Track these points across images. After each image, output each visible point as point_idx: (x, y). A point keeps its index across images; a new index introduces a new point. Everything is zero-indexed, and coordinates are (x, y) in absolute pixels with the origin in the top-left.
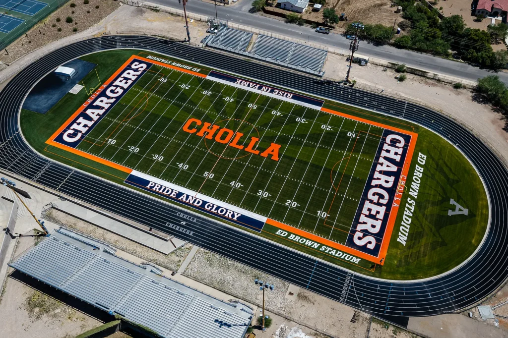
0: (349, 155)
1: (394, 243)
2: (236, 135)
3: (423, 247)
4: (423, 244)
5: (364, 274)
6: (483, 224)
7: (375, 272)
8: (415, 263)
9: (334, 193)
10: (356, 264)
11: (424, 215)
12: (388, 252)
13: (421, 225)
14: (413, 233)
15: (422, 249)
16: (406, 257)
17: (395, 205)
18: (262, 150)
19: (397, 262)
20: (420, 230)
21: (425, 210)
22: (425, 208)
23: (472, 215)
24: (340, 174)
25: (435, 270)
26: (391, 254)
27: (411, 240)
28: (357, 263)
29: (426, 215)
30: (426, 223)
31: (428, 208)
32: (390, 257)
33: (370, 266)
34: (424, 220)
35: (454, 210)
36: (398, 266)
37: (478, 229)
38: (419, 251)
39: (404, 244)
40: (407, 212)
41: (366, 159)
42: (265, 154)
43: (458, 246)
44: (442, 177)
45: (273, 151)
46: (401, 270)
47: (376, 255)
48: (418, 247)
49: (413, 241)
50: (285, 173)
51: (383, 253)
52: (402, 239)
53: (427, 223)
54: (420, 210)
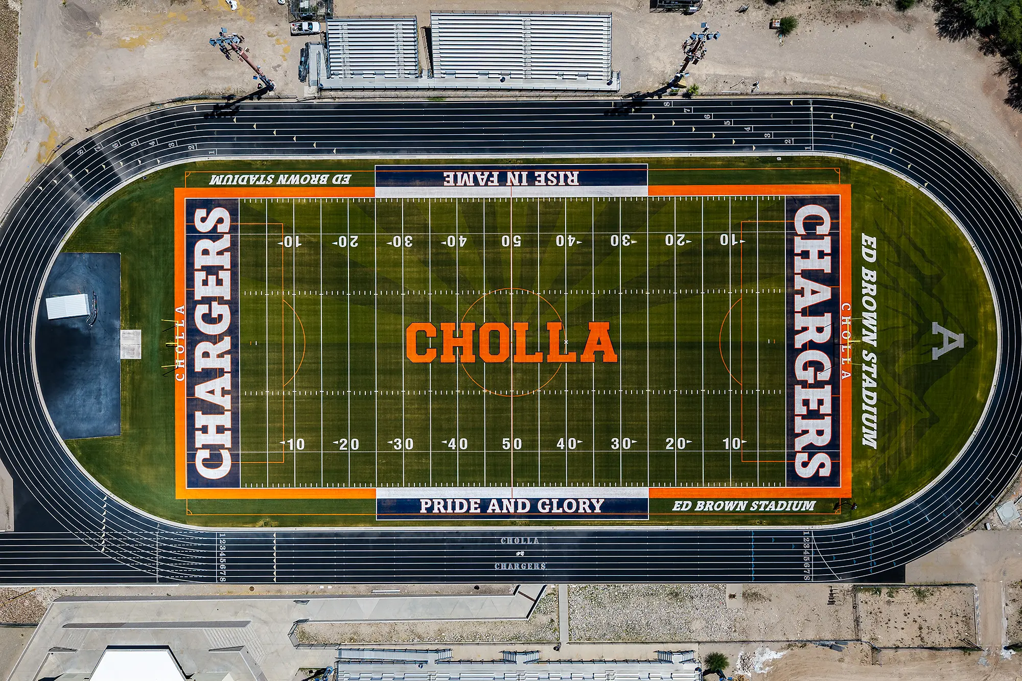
0: (738, 293)
1: (860, 451)
2: (515, 331)
3: (904, 439)
4: (903, 432)
5: (828, 523)
6: (990, 354)
7: (842, 514)
8: (897, 472)
9: (739, 392)
10: (811, 512)
11: (894, 375)
12: (853, 471)
13: (894, 398)
14: (885, 420)
15: (903, 444)
16: (882, 468)
17: (845, 375)
18: (578, 347)
19: (871, 483)
20: (894, 408)
21: (894, 366)
22: (894, 360)
23: (971, 342)
24: (736, 346)
25: (928, 473)
26: (859, 471)
27: (884, 434)
28: (812, 509)
29: (899, 374)
30: (900, 391)
31: (899, 358)
32: (857, 480)
33: (833, 505)
34: (897, 385)
35: (940, 345)
36: (873, 490)
37: (982, 369)
38: (900, 449)
39: (874, 445)
40: (868, 383)
41: (771, 292)
42: (588, 356)
43: (955, 415)
44: (913, 280)
45: (599, 343)
46: (879, 493)
47: (837, 484)
48: (896, 443)
49: (887, 435)
50: (641, 385)
51: (847, 475)
52: (870, 439)
53: (903, 391)
54: (886, 369)
